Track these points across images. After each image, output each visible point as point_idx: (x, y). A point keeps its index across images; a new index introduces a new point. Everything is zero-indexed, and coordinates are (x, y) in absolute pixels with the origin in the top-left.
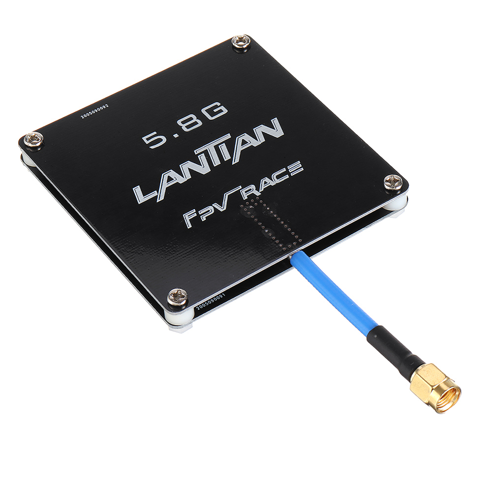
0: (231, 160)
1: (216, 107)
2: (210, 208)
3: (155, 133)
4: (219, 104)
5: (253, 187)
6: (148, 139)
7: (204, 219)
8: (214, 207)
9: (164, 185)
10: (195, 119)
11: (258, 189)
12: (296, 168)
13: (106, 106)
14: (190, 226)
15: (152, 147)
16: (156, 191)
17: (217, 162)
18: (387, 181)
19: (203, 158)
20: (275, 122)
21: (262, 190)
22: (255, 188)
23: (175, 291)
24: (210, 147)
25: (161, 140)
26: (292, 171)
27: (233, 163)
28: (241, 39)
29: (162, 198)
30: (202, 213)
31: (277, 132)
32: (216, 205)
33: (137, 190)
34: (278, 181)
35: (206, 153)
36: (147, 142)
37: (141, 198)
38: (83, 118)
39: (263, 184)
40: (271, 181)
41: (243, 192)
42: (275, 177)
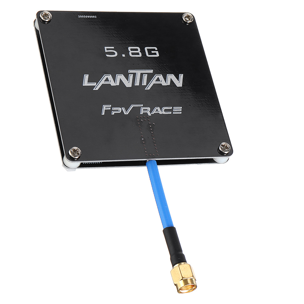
0: (145, 86)
1: (154, 50)
2: (120, 109)
3: (113, 48)
4: (156, 49)
5: (149, 109)
6: (108, 49)
7: (113, 113)
8: (122, 109)
9: (102, 82)
10: (139, 51)
11: (151, 112)
12: (178, 110)
13: (95, 17)
14: (104, 114)
15: (107, 56)
16: (96, 83)
17: (137, 83)
18: (222, 145)
19: (131, 77)
20: (181, 76)
21: (153, 113)
22: (149, 110)
23: (76, 148)
24: (138, 72)
25: (114, 54)
26: (175, 111)
27: (146, 89)
28: (188, 17)
29: (97, 89)
30: (114, 109)
31: (179, 83)
32: (124, 109)
33: (86, 77)
34: (164, 113)
35: (134, 74)
36: (106, 51)
37: (86, 83)
38: (79, 17)
39: (155, 110)
40: (160, 111)
41: (142, 109)
42: (164, 109)
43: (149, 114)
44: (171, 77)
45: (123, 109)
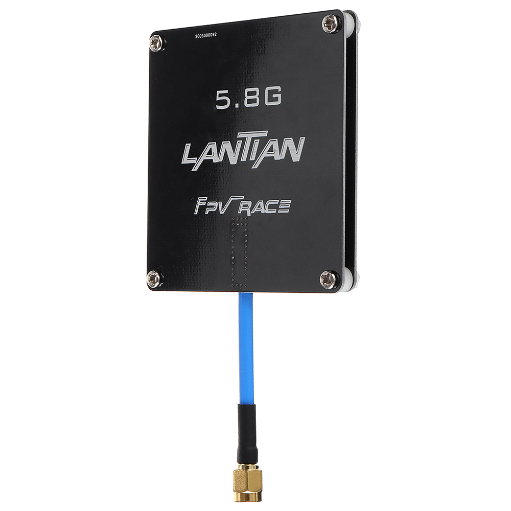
0: (253, 162)
1: (276, 92)
3: (226, 92)
4: (280, 90)
5: (250, 204)
6: (220, 95)
7: (207, 212)
8: (218, 205)
9: (204, 156)
10: (256, 97)
11: (251, 209)
13: (215, 35)
14: (196, 214)
15: (218, 107)
16: (196, 158)
17: (244, 159)
19: (239, 145)
20: (302, 140)
21: (254, 212)
22: (250, 207)
24: (249, 136)
26: (282, 207)
27: (253, 168)
29: (196, 170)
30: (210, 205)
33: (188, 147)
34: (267, 211)
35: (244, 139)
36: (218, 99)
38: (196, 38)
39: (257, 206)
40: (263, 208)
41: (242, 204)
42: (268, 204)
43: (249, 215)
44: (289, 143)
45: (220, 204)
